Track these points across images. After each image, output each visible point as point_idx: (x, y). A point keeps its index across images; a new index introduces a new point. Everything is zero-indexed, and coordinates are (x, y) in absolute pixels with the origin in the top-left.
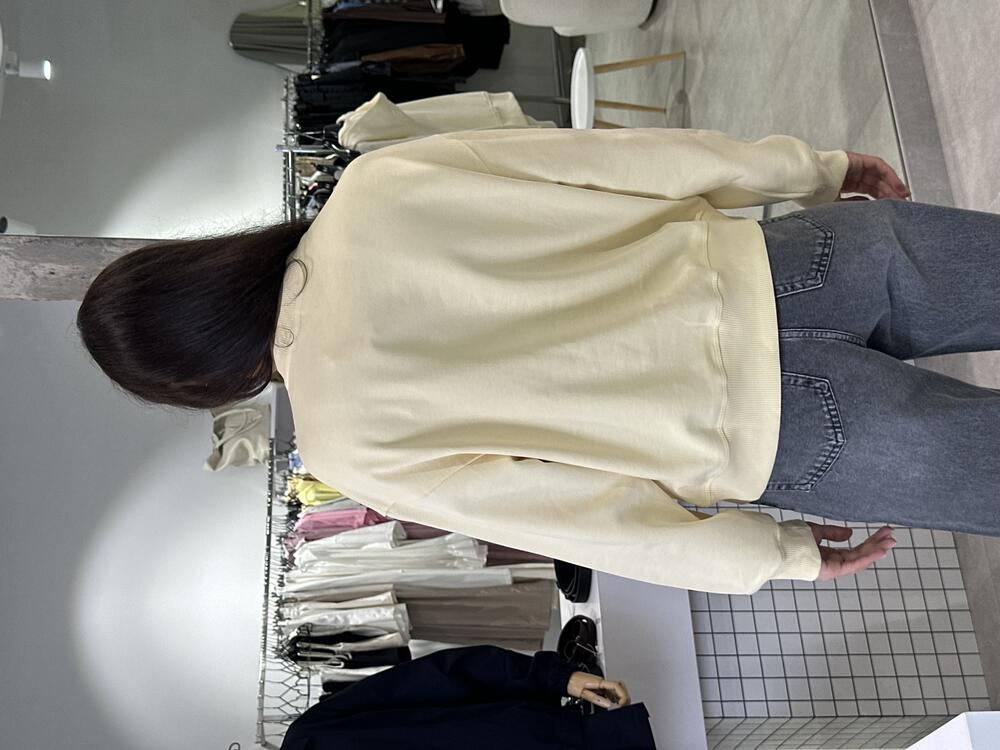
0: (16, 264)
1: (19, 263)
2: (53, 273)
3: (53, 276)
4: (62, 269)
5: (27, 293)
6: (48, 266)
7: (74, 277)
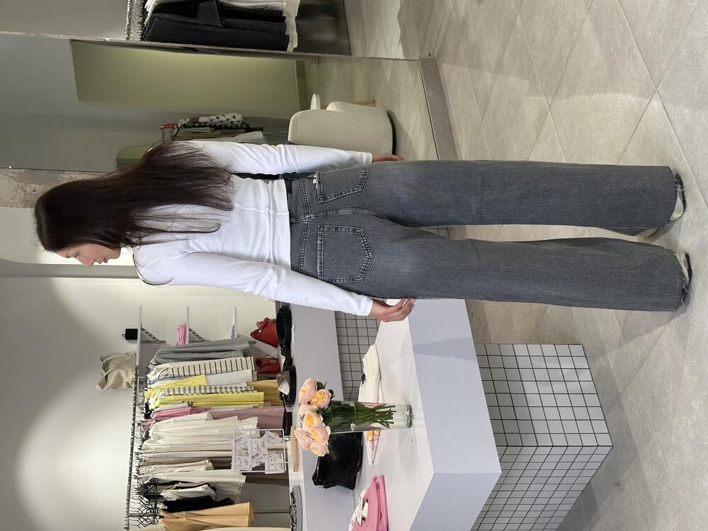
1: (19, 184)
2: (34, 191)
4: (39, 188)
6: (33, 186)
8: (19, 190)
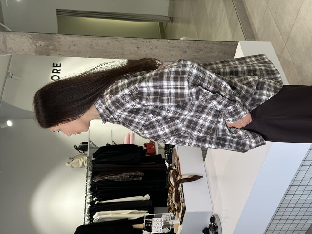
0: (33, 42)
1: (33, 41)
2: (41, 45)
3: (41, 46)
4: (43, 43)
5: (34, 52)
6: (40, 42)
7: (46, 47)
8: (33, 45)
